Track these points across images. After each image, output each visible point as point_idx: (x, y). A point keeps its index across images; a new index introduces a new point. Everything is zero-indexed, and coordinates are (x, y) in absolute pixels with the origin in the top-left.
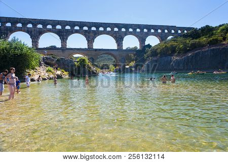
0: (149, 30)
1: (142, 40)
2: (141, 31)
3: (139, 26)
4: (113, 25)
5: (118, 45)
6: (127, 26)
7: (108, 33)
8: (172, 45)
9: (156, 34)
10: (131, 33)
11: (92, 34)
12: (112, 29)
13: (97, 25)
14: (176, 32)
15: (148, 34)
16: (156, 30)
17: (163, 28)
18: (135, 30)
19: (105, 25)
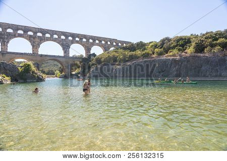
0: (94, 41)
1: (88, 49)
2: (88, 41)
3: (85, 36)
4: (60, 33)
5: (65, 52)
6: (74, 36)
7: (55, 40)
8: (114, 56)
9: (100, 45)
10: (77, 42)
11: (37, 40)
12: (59, 37)
13: (44, 32)
14: (117, 44)
15: (93, 44)
16: (100, 41)
17: (106, 40)
18: (81, 39)
19: (52, 33)
